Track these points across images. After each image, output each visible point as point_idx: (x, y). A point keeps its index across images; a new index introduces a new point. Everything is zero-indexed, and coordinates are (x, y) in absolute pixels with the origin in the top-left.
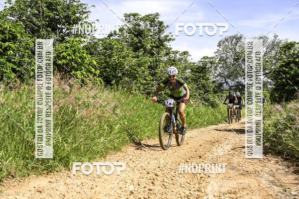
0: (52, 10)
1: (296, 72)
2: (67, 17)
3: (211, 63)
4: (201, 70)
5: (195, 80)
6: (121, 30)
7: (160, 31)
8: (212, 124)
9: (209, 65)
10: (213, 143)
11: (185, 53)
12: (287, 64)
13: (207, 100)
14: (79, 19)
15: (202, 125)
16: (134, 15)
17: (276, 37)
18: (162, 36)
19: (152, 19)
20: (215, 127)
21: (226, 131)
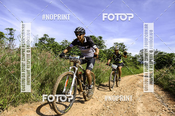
0: (95, 42)
1: (163, 60)
2: (99, 44)
3: (138, 56)
4: (135, 58)
5: (133, 61)
6: (113, 47)
7: (124, 48)
8: (138, 74)
9: (137, 57)
10: (138, 79)
11: (130, 53)
12: (160, 58)
13: (136, 67)
14: (102, 44)
15: (134, 74)
16: (117, 43)
17: (157, 50)
18: (124, 49)
19: (122, 44)
20: (138, 75)
21: (141, 76)
